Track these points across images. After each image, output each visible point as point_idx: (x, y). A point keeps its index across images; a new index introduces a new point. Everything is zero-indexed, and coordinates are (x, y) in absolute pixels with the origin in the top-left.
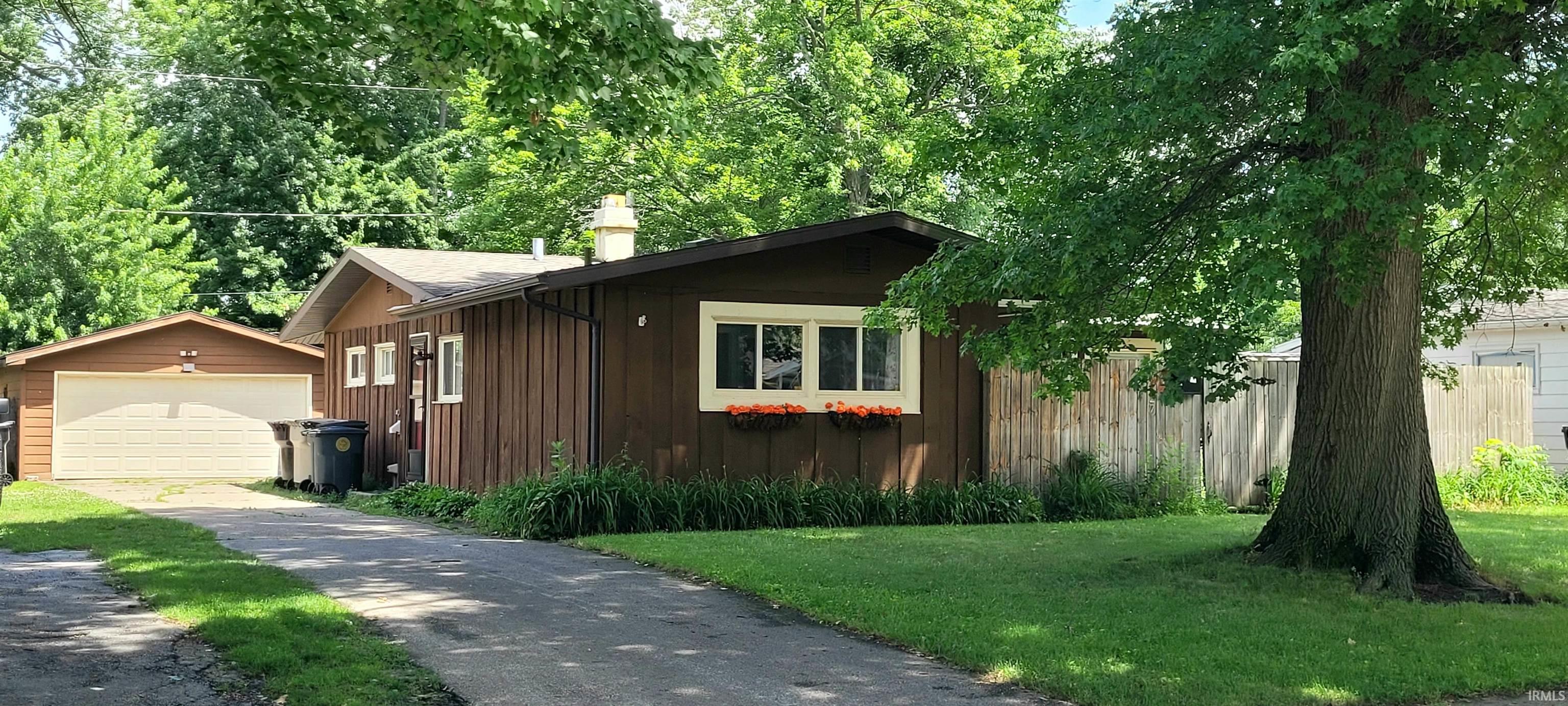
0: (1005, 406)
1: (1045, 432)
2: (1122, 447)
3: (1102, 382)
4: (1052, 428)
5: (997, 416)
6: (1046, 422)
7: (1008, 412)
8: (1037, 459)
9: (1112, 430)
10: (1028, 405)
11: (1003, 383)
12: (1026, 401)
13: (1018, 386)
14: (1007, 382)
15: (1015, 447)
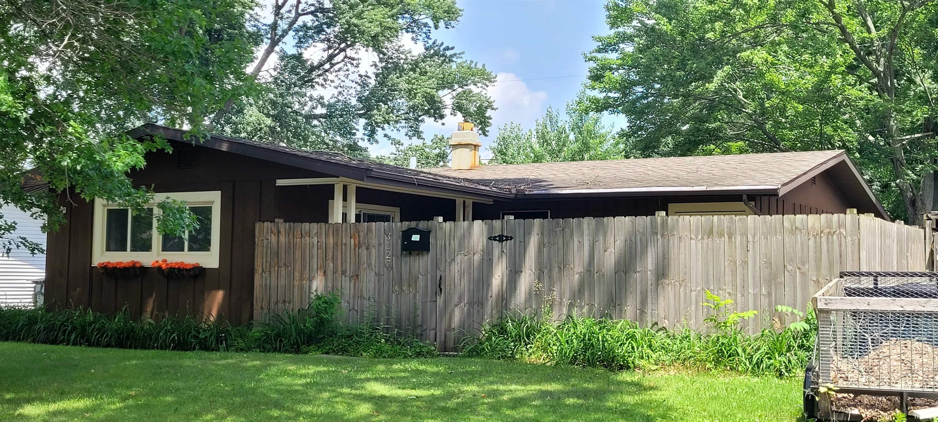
0: (266, 262)
1: (296, 283)
2: (361, 296)
3: (344, 242)
4: (301, 279)
5: (260, 270)
6: (297, 274)
7: (268, 267)
8: (289, 303)
9: (353, 281)
10: (283, 261)
11: (265, 244)
12: (281, 258)
13: (276, 246)
14: (267, 244)
15: (273, 294)
